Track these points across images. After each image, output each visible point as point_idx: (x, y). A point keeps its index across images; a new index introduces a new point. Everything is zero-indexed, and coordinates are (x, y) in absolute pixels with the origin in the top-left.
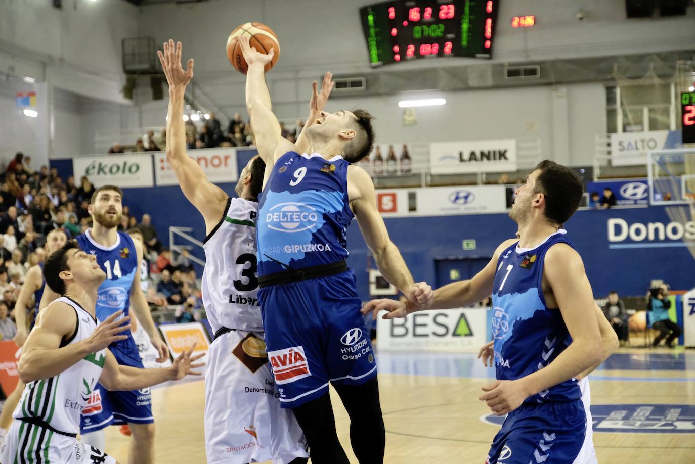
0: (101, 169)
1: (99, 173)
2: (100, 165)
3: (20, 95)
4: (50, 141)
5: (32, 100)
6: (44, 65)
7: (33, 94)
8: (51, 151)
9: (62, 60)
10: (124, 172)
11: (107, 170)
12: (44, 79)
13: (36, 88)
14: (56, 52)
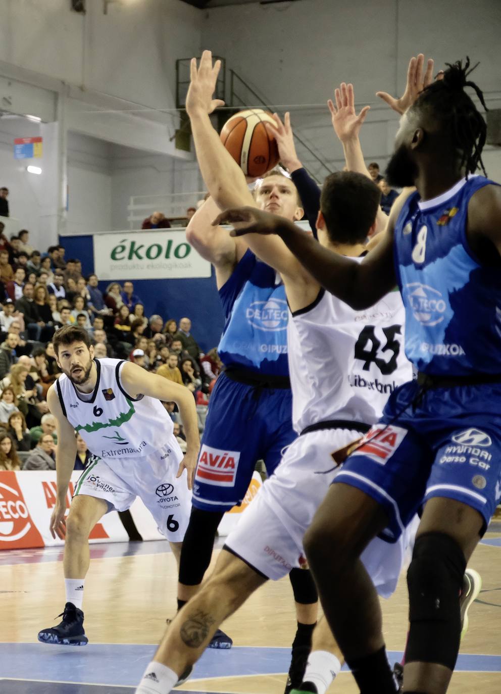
0: (133, 252)
1: (130, 258)
2: (133, 244)
3: (19, 141)
4: (61, 210)
5: (37, 147)
6: (56, 96)
7: (39, 140)
8: (62, 224)
9: (82, 89)
10: (167, 256)
11: (142, 252)
12: (55, 119)
13: (43, 131)
14: (74, 77)
